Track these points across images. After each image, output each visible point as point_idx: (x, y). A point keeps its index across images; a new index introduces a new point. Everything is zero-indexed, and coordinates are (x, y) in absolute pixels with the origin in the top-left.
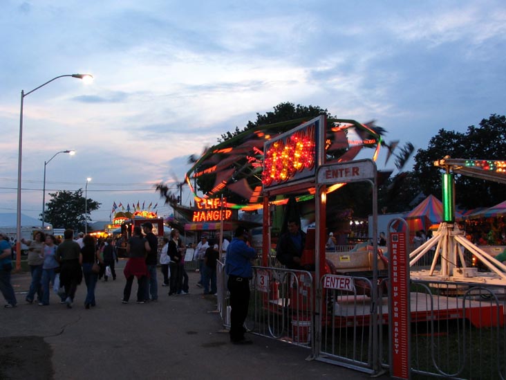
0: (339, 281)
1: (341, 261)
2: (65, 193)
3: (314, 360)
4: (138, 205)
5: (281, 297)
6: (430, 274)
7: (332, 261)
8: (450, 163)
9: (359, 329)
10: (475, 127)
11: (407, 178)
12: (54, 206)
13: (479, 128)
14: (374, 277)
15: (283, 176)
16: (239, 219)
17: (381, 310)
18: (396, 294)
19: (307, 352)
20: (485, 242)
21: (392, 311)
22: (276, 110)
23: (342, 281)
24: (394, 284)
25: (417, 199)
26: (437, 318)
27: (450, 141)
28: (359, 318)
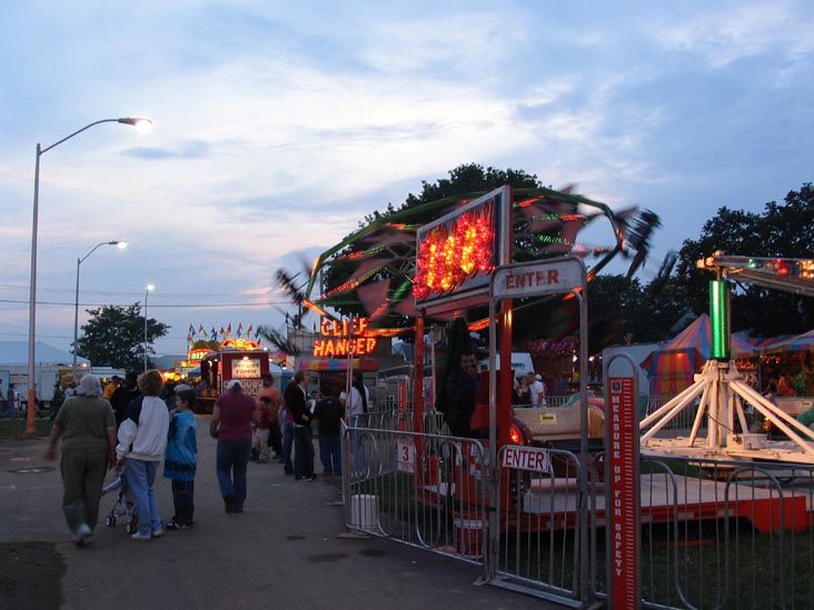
0: (527, 455)
1: (543, 422)
2: (112, 310)
3: (487, 584)
4: (229, 329)
5: (443, 481)
6: (690, 444)
7: (526, 423)
8: (723, 264)
9: (559, 533)
10: (778, 204)
11: (668, 287)
12: (94, 331)
13: (784, 205)
14: (582, 449)
15: (445, 284)
16: (393, 352)
17: (594, 504)
18: (618, 478)
19: (475, 572)
20: (791, 391)
21: (612, 507)
22: (453, 176)
23: (532, 456)
24: (614, 462)
25: (683, 320)
26: (696, 515)
27: (736, 226)
28: (559, 517)
